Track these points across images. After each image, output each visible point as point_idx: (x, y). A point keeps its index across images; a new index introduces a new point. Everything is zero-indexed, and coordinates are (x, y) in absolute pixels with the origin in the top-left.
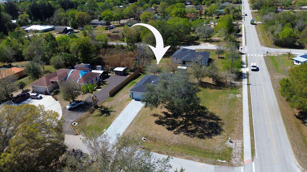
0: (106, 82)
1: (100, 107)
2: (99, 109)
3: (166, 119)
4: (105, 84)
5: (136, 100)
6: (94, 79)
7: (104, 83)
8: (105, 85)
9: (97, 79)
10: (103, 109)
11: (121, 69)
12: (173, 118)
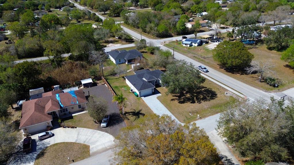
2: (127, 114)
3: (181, 99)
5: (145, 96)
10: (131, 114)
11: (90, 81)
12: (184, 97)
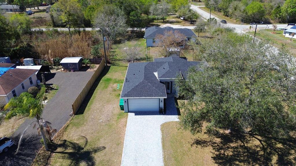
0: (52, 84)
1: (60, 146)
2: (59, 150)
4: (52, 89)
6: (26, 82)
7: (49, 88)
8: (52, 92)
9: (31, 82)
10: (70, 150)
11: (76, 60)
